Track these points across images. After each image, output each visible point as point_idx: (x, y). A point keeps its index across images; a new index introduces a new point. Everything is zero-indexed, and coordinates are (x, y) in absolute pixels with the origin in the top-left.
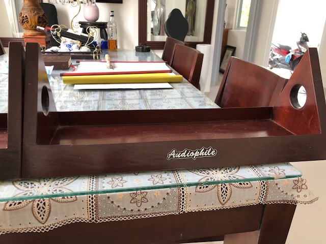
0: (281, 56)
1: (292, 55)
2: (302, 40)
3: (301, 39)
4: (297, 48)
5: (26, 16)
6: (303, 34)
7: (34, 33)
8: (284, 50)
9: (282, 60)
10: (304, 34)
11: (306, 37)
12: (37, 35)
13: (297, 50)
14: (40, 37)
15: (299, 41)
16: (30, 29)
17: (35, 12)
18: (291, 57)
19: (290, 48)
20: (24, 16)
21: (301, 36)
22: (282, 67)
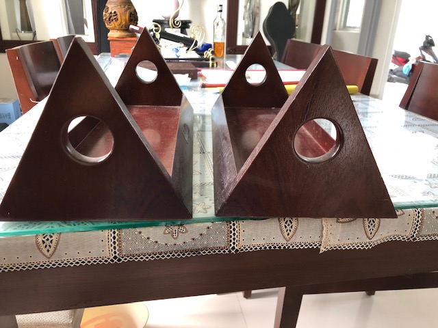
0: (397, 67)
1: (413, 65)
2: (426, 45)
3: (424, 43)
4: (419, 55)
5: (115, 12)
6: (427, 37)
7: (124, 34)
8: (401, 58)
9: (398, 71)
10: (429, 36)
11: (432, 40)
12: (127, 36)
13: (419, 58)
14: (129, 39)
15: (422, 45)
16: (118, 30)
17: (126, 7)
18: (411, 67)
19: (409, 56)
20: (113, 12)
21: (424, 39)
22: (399, 81)
